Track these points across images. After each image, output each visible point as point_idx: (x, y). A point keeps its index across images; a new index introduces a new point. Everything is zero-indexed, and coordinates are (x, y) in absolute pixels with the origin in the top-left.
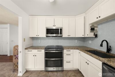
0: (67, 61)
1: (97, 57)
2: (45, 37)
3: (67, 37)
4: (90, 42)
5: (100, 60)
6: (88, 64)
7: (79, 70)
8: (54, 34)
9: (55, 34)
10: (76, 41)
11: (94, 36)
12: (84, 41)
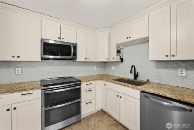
0: (87, 102)
1: (133, 86)
2: (39, 59)
3: (84, 62)
4: (113, 68)
5: (137, 89)
6: (121, 97)
7: (102, 110)
8: (58, 55)
9: (61, 55)
10: (95, 68)
11: (120, 61)
12: (104, 68)
